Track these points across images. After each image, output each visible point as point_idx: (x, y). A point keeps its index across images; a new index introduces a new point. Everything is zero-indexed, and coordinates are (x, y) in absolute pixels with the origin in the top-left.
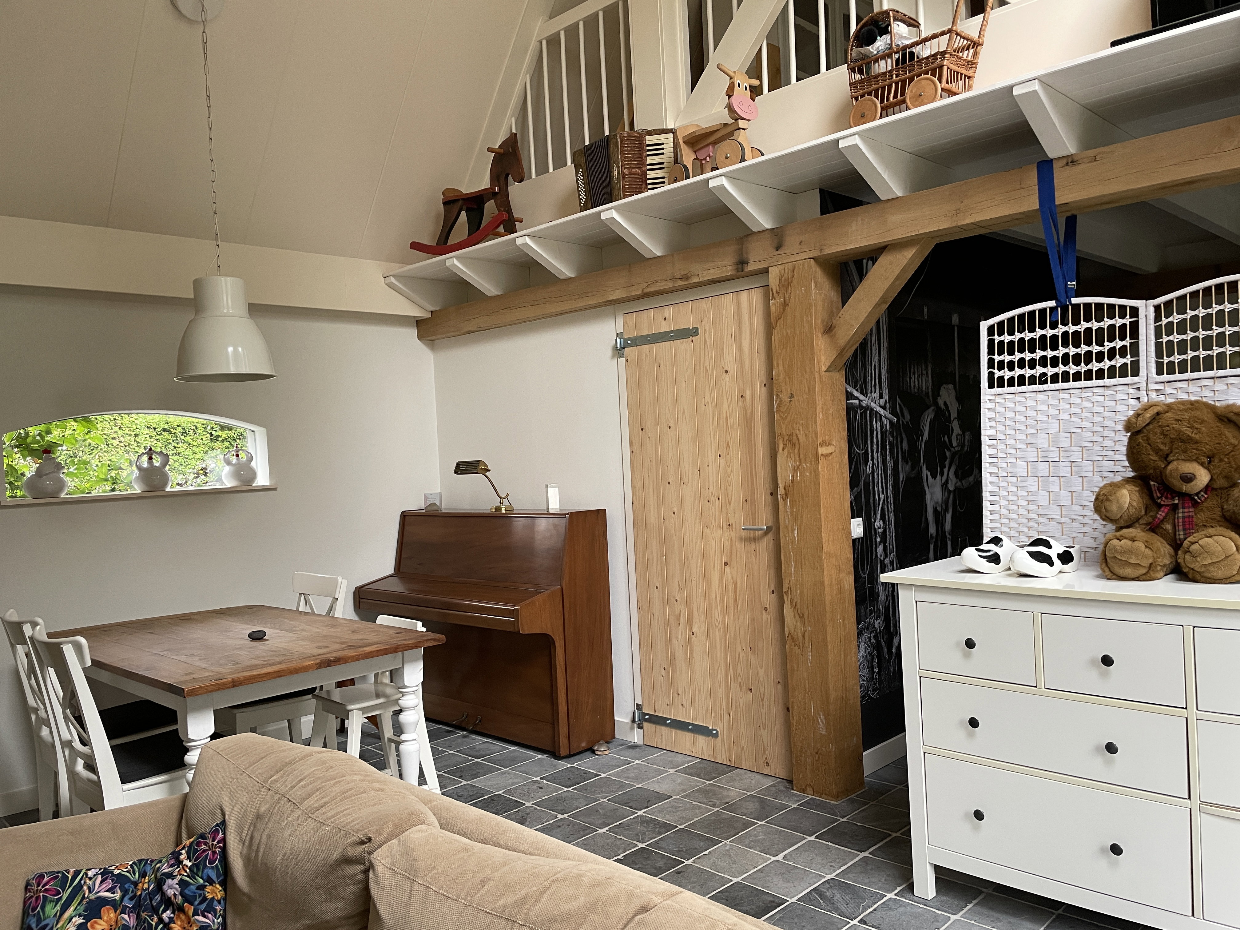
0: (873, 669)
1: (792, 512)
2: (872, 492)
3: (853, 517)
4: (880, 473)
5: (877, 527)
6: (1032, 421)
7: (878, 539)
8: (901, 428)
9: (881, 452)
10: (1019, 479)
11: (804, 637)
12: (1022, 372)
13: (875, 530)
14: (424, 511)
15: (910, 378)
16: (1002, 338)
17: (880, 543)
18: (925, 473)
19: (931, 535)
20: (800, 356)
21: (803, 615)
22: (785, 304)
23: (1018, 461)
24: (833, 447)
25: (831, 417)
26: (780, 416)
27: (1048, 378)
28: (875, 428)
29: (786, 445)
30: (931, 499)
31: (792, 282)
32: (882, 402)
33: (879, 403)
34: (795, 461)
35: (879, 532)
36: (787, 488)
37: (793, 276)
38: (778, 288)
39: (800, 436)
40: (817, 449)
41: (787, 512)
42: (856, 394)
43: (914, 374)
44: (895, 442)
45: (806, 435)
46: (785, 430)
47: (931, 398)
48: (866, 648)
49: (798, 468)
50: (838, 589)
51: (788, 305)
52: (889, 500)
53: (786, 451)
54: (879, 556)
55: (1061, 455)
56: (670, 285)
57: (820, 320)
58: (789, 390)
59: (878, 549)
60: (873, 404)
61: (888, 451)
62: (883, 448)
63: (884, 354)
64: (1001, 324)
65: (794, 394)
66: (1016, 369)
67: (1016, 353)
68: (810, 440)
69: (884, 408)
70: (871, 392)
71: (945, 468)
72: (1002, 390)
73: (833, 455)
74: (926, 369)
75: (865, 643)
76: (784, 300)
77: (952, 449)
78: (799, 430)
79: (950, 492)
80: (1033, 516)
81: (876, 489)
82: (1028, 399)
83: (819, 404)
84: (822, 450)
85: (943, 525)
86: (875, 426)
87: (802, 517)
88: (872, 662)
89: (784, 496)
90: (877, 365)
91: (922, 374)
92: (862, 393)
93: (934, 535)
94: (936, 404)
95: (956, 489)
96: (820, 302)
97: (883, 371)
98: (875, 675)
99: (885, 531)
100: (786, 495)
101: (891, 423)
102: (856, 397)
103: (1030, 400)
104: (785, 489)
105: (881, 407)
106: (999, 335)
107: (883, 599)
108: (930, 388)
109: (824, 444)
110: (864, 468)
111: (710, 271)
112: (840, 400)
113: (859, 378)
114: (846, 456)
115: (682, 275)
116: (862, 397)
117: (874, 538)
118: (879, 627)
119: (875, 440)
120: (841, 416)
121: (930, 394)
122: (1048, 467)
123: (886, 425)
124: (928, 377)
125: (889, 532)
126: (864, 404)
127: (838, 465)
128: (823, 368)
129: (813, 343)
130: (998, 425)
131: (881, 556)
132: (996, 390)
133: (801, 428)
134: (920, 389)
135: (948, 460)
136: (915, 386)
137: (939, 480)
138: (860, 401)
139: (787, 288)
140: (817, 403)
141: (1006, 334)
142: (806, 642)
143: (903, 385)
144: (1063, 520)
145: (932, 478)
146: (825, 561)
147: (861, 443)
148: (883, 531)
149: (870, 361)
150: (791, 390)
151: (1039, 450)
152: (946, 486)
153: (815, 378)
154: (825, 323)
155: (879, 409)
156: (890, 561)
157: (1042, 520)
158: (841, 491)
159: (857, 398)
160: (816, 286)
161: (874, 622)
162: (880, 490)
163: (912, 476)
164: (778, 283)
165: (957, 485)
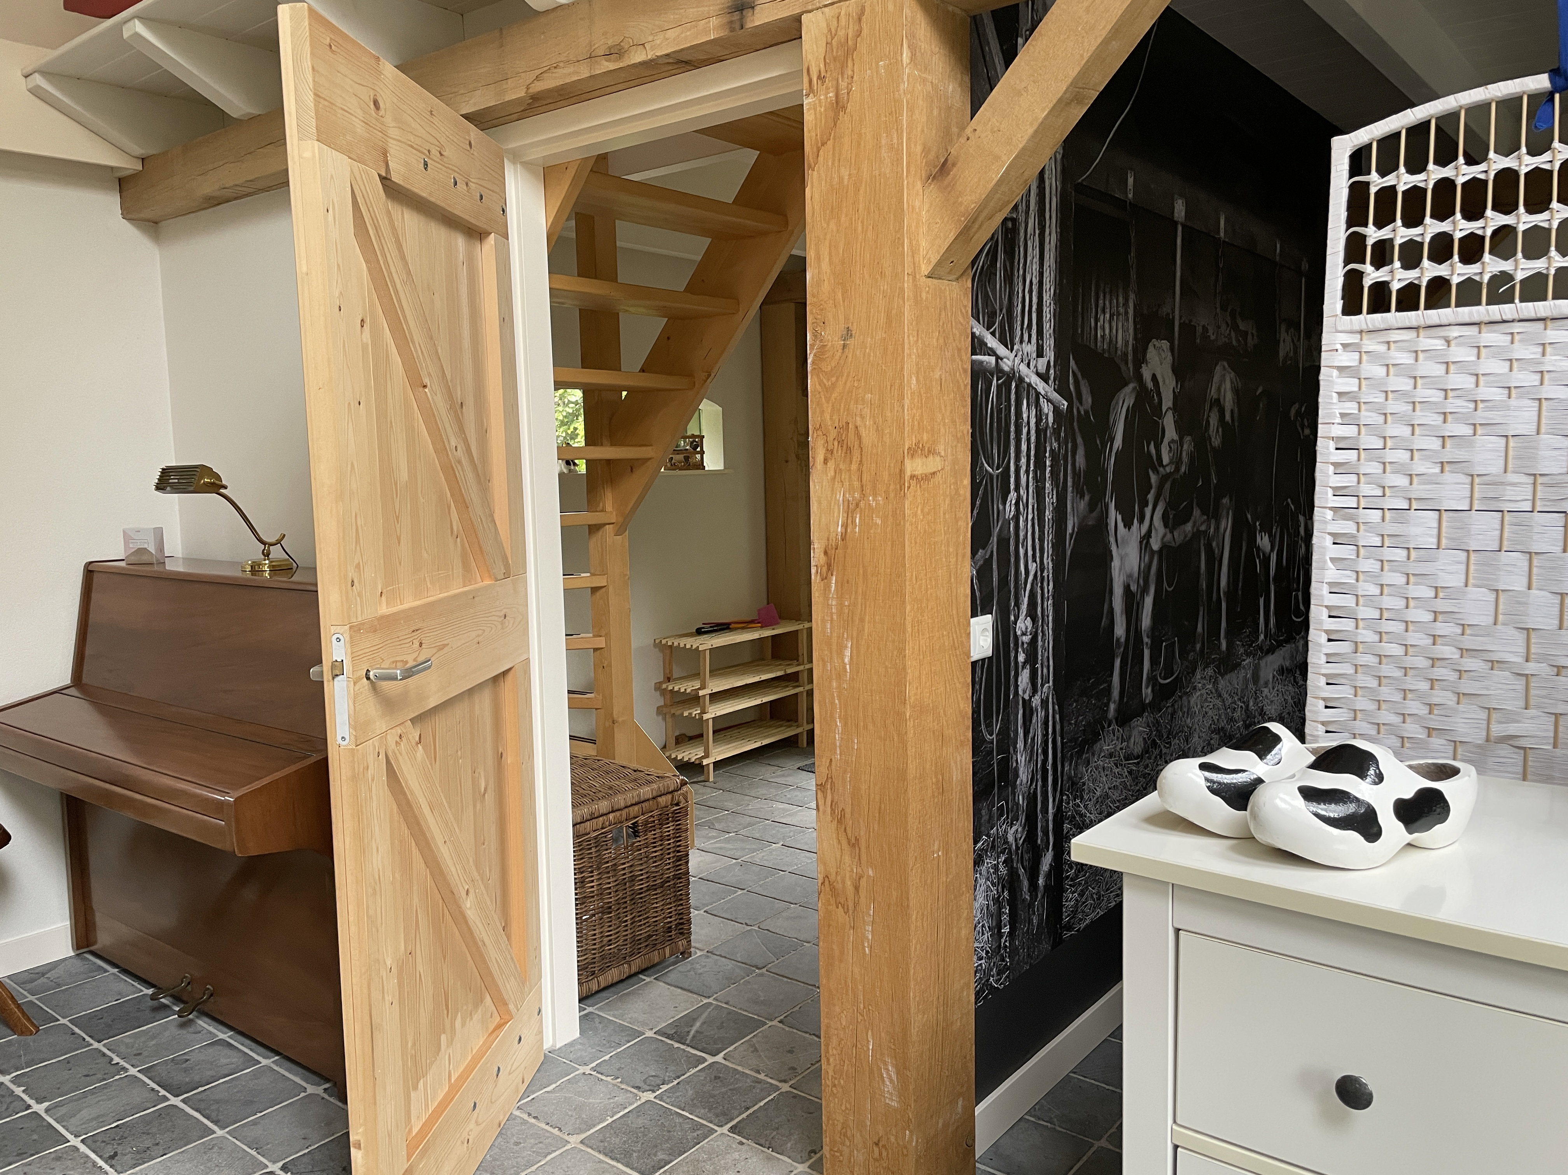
0: (1000, 928)
1: (841, 605)
2: (1012, 560)
3: (974, 614)
4: (1030, 517)
5: (1019, 633)
6: (1460, 402)
7: (1021, 658)
8: (1075, 424)
9: (1035, 472)
10: (1413, 554)
11: (857, 889)
12: (1442, 270)
13: (1016, 638)
14: (123, 564)
15: (1097, 320)
16: (1389, 180)
17: (1024, 663)
18: (1114, 516)
19: (1118, 640)
20: (870, 234)
21: (857, 840)
22: (838, 105)
23: (1414, 506)
24: (938, 459)
25: (935, 391)
26: (821, 383)
27: (1514, 286)
28: (1025, 419)
29: (832, 452)
30: (1120, 569)
31: (855, 49)
32: (1042, 364)
33: (1036, 366)
34: (851, 490)
35: (1023, 643)
36: (831, 552)
37: (859, 34)
38: (822, 66)
39: (863, 433)
40: (902, 462)
41: (829, 606)
42: (992, 342)
43: (1104, 312)
44: (1062, 451)
45: (877, 430)
46: (831, 416)
47: (1130, 365)
48: (988, 889)
49: (857, 505)
50: (938, 781)
51: (844, 108)
52: (1045, 574)
53: (831, 464)
54: (1020, 692)
55: (1539, 495)
56: (584, 72)
57: (919, 149)
58: (841, 317)
59: (1020, 679)
60: (1023, 368)
61: (1048, 469)
62: (1040, 464)
63: (1050, 260)
64: (1389, 142)
65: (854, 328)
66: (1426, 262)
67: (1428, 220)
68: (887, 439)
69: (1044, 377)
70: (1021, 342)
71: (1147, 505)
72: (1383, 319)
73: (938, 478)
74: (1126, 305)
75: (988, 879)
76: (837, 96)
77: (1161, 469)
78: (862, 417)
79: (1152, 552)
80: (1447, 651)
81: (1022, 551)
82: (1453, 343)
83: (910, 355)
84: (915, 466)
85: (1138, 619)
86: (1025, 416)
87: (862, 620)
88: (1000, 914)
89: (825, 569)
90: (1035, 281)
91: (1119, 314)
92: (1003, 341)
93: (1123, 640)
94: (1139, 377)
95: (1164, 547)
96: (920, 102)
97: (1047, 298)
98: (1003, 941)
99: (1034, 640)
100: (829, 566)
101: (1056, 410)
102: (991, 349)
103: (1458, 345)
104: (826, 553)
105: (1038, 374)
106: (1383, 173)
107: (1025, 780)
108: (1130, 343)
109: (920, 450)
110: (1001, 507)
111: (671, 34)
112: (959, 350)
113: (998, 308)
114: (967, 481)
115: (610, 48)
116: (1002, 350)
117: (1013, 655)
118: (1016, 840)
119: (1024, 447)
120: (959, 387)
121: (1130, 357)
122: (1498, 527)
123: (1047, 415)
124: (1128, 320)
125: (1043, 641)
126: (1006, 366)
127: (947, 502)
128: (923, 267)
129: (900, 201)
130: (1363, 413)
131: (1024, 692)
132: (1365, 320)
133: (867, 411)
134: (1112, 343)
135: (1153, 491)
136: (1103, 337)
137: (1137, 530)
138: (998, 358)
139: (843, 66)
140: (906, 351)
141: (1402, 169)
142: (863, 899)
143: (1082, 331)
144: (1531, 668)
145: (1125, 526)
146: (910, 724)
147: (995, 451)
148: (1032, 639)
149: (1021, 272)
150: (847, 319)
151: (1477, 480)
152: (1148, 542)
153: (902, 290)
154: (932, 156)
155: (1034, 380)
156: (1042, 700)
157: (1469, 663)
158: (953, 560)
159: (992, 352)
160: (913, 57)
161: (1006, 832)
162: (1030, 553)
163: (1090, 523)
164: (822, 50)
165: (1165, 539)
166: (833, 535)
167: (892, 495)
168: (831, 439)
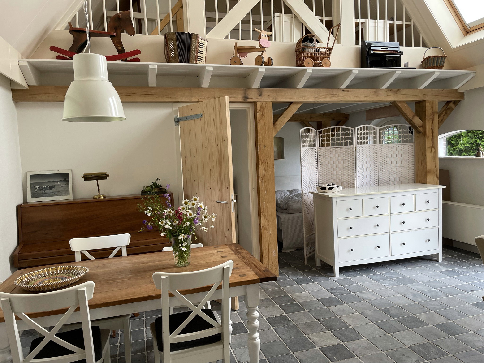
1: (264, 185)
11: (268, 226)
20: (268, 133)
21: (268, 219)
22: (263, 115)
26: (260, 153)
31: (265, 108)
39: (268, 160)
46: (262, 158)
49: (267, 170)
53: (262, 165)
65: (266, 145)
68: (271, 161)
87: (268, 187)
89: (262, 180)
104: (262, 177)
129: (272, 129)
133: (268, 157)
139: (263, 110)
153: (273, 141)
164: (260, 108)
166: (263, 175)
167: (272, 168)
168: (262, 161)
